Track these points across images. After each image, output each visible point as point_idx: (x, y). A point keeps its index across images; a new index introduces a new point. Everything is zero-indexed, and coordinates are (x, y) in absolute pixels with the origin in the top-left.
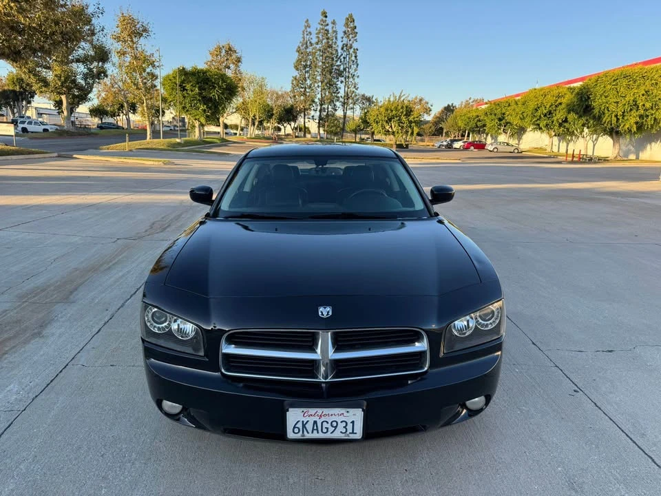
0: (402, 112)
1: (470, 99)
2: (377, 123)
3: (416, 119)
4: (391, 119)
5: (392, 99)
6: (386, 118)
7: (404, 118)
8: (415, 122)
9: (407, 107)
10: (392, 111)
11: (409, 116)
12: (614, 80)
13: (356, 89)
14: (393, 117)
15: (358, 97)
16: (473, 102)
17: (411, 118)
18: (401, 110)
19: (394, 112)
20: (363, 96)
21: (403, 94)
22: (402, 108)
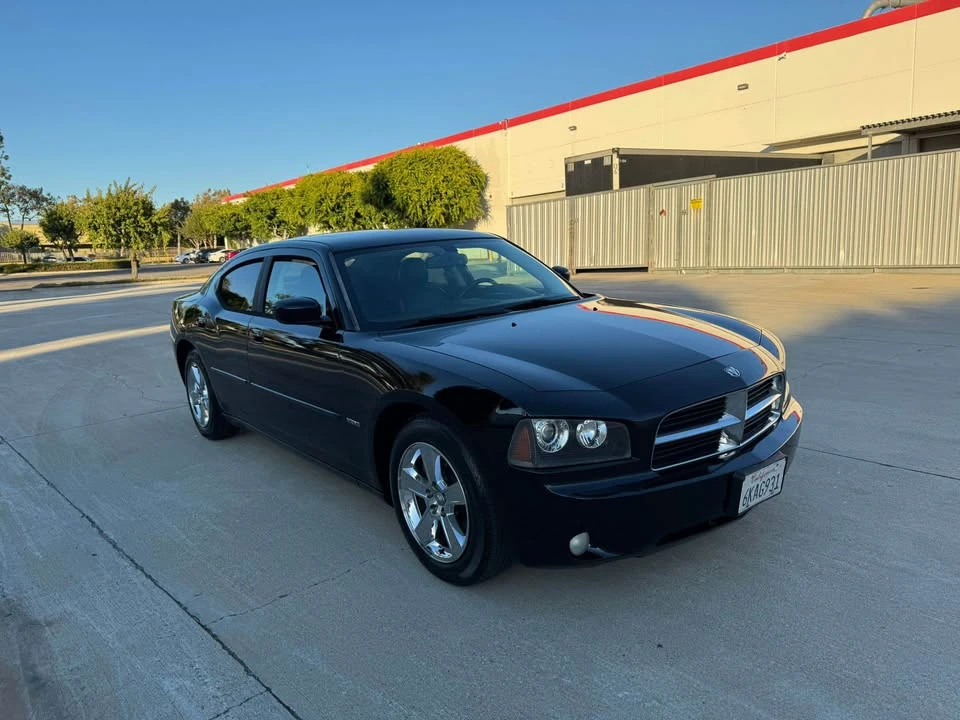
0: (138, 211)
1: (209, 190)
2: (96, 229)
3: (162, 220)
4: (120, 221)
5: (113, 192)
6: (112, 222)
7: (142, 220)
8: (162, 224)
9: (144, 202)
10: (119, 209)
11: (150, 215)
12: (410, 164)
13: (9, 178)
14: (124, 218)
15: (11, 191)
16: (214, 195)
17: (154, 219)
18: (135, 208)
19: (122, 210)
20: (23, 188)
21: (130, 184)
22: (136, 204)
